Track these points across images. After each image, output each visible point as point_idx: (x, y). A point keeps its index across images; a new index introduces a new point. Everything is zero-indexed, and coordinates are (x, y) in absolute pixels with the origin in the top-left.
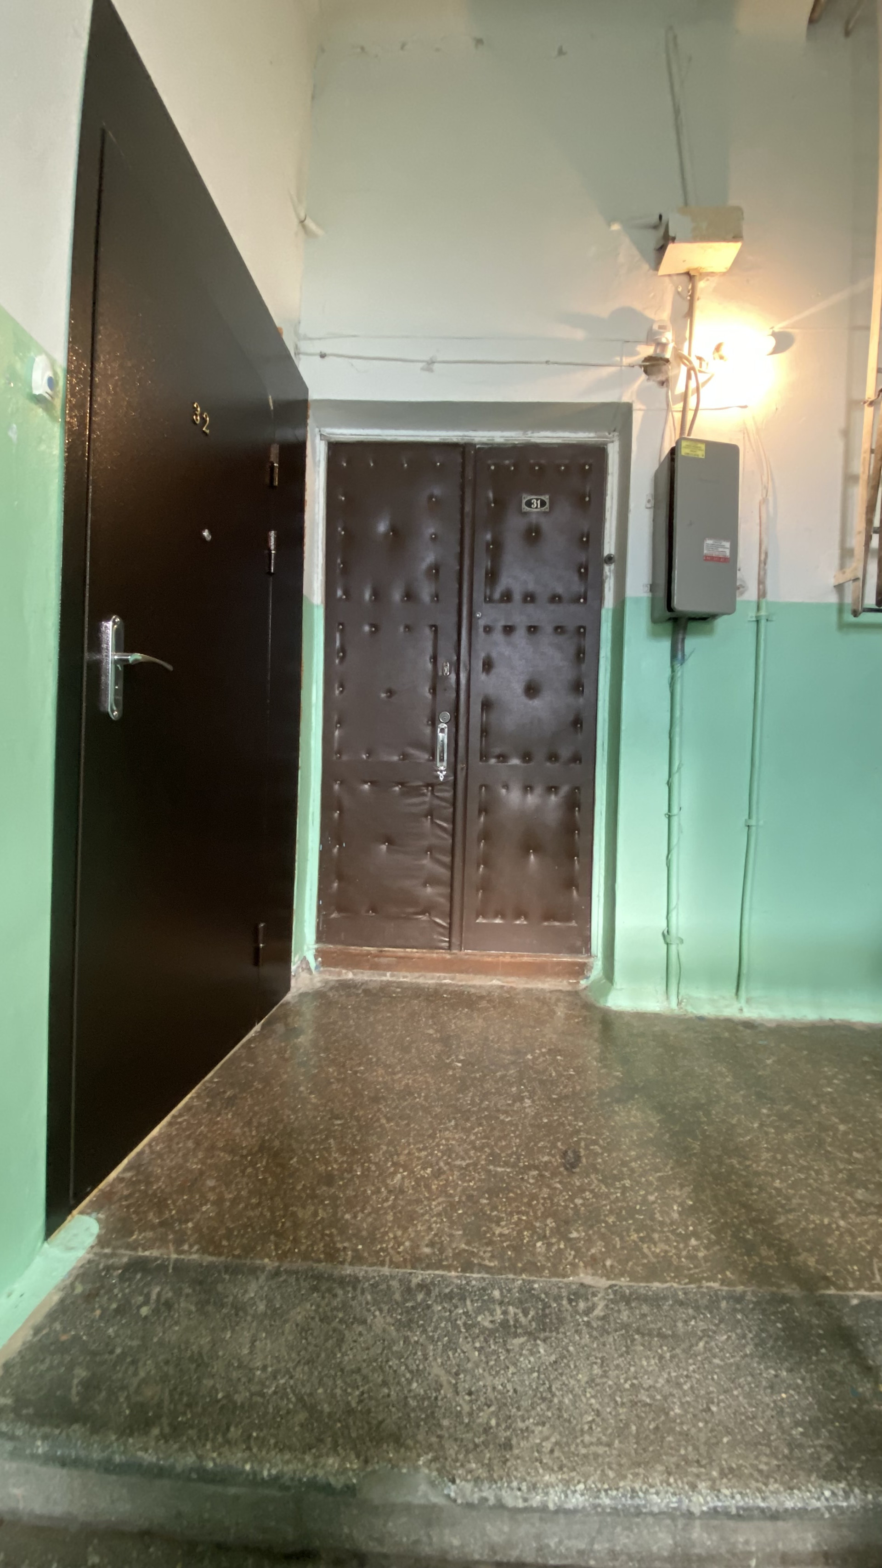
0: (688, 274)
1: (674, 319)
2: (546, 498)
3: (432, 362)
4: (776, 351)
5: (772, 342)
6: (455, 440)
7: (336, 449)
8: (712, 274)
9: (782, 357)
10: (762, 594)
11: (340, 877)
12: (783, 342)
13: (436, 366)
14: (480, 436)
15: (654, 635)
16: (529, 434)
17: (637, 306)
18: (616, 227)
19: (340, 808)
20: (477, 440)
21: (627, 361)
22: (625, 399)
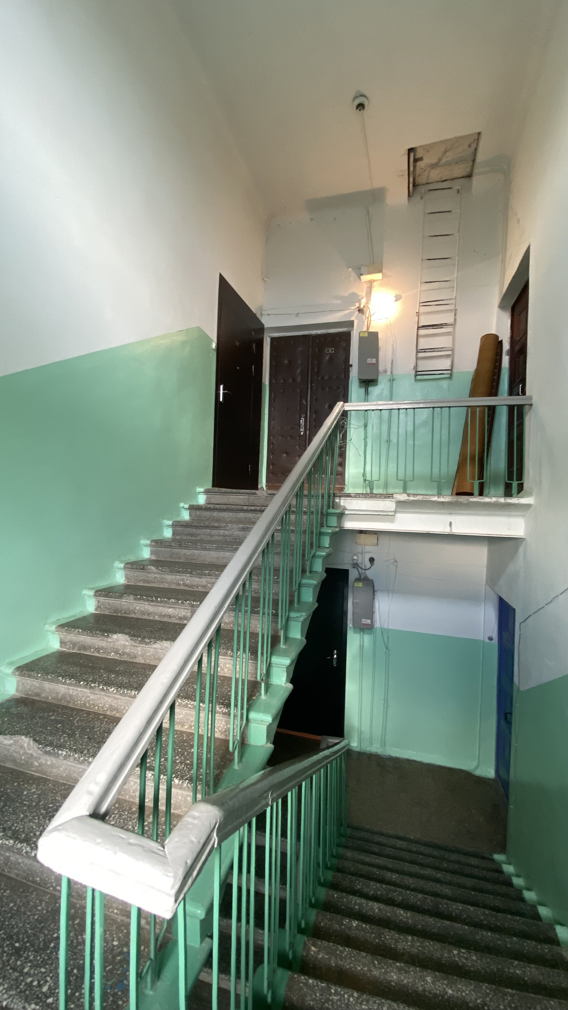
0: (370, 281)
1: (366, 294)
2: (333, 349)
3: (298, 314)
4: (396, 301)
5: (395, 298)
6: (306, 334)
7: (273, 340)
8: (378, 280)
9: (399, 303)
10: (392, 373)
11: (273, 464)
12: (398, 298)
13: (300, 315)
14: (314, 332)
15: (360, 387)
16: (328, 330)
17: (356, 291)
18: (350, 269)
19: (273, 444)
20: (313, 333)
21: (353, 308)
22: (352, 319)
